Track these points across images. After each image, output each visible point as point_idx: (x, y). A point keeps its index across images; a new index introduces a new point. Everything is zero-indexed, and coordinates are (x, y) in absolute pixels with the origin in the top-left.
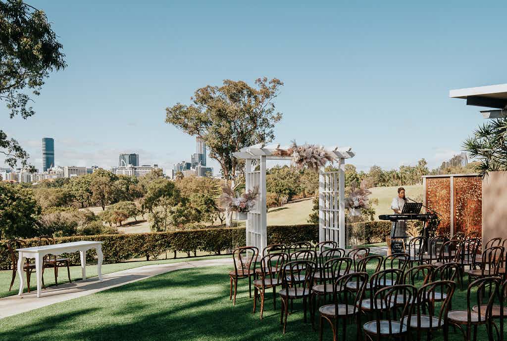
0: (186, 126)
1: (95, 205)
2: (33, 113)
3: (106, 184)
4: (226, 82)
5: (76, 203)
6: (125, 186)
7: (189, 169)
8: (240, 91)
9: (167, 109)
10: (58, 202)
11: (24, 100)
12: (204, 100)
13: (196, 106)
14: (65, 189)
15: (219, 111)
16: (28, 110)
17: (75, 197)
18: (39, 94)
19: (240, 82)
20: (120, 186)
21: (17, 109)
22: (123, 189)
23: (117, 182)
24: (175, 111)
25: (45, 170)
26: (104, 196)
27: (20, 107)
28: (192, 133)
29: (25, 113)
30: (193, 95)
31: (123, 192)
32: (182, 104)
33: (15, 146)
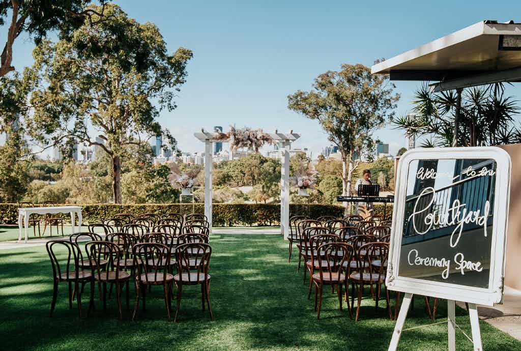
0: (304, 111)
1: (248, 185)
2: (176, 106)
3: (256, 166)
4: (343, 67)
5: (233, 182)
6: (272, 168)
7: (336, 152)
8: (359, 74)
9: (288, 97)
10: (219, 181)
11: (170, 96)
12: (323, 86)
13: (316, 92)
14: (225, 170)
15: (336, 95)
16: (172, 105)
17: (232, 177)
18: (179, 91)
19: (357, 65)
20: (268, 167)
21: (164, 104)
22: (270, 171)
23: (265, 164)
24: (296, 97)
25: (215, 154)
26: (254, 177)
27: (168, 102)
28: (313, 117)
29: (170, 107)
30: (314, 82)
31: (270, 174)
32: (302, 91)
33: (168, 135)
